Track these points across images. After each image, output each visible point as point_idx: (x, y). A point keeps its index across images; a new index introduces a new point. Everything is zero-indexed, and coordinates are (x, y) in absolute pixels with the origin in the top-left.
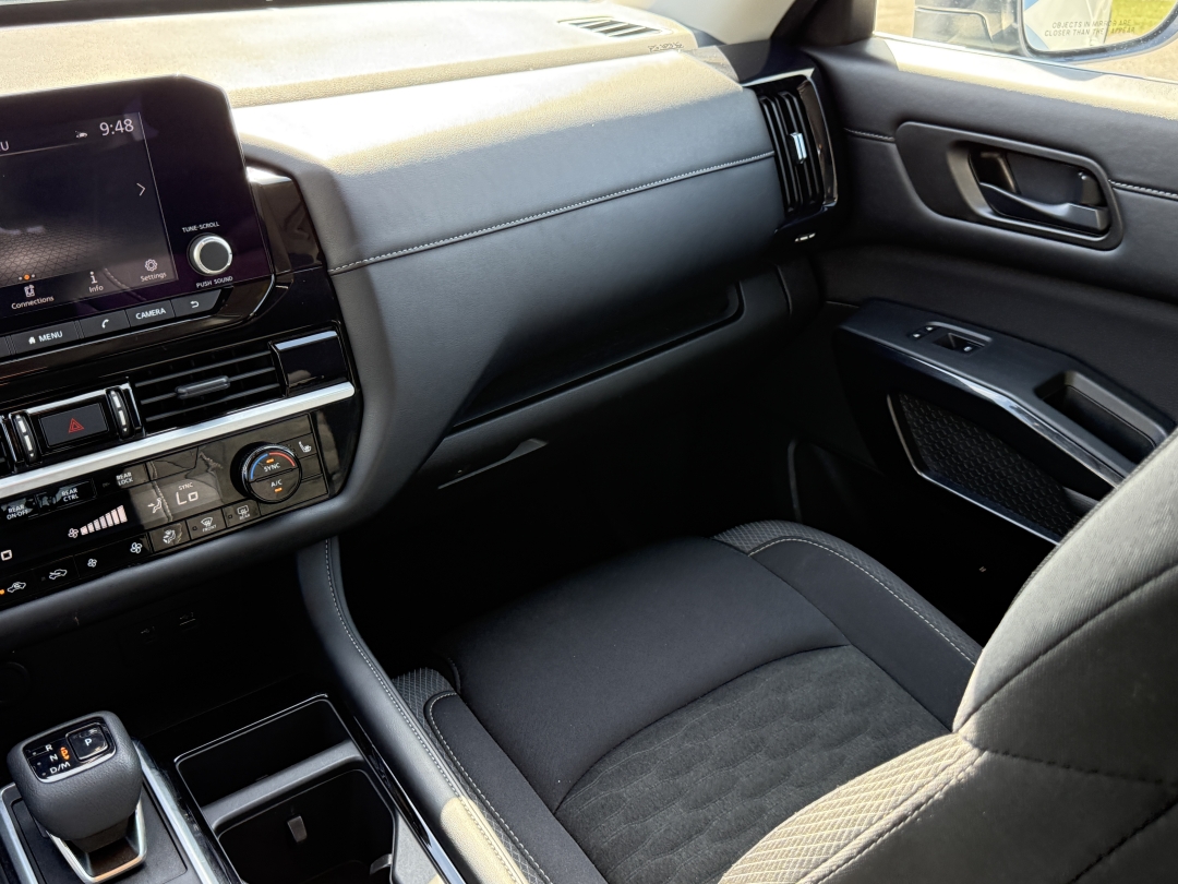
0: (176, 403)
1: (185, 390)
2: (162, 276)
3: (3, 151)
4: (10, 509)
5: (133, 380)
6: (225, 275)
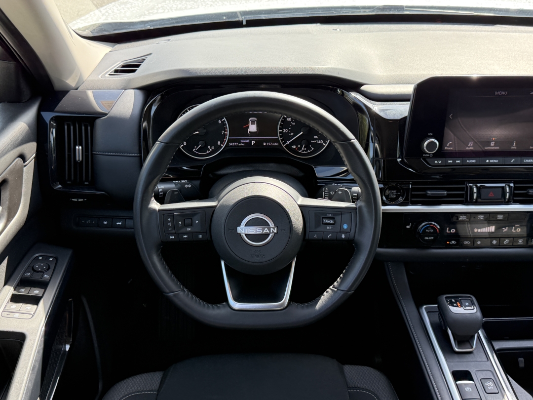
0: (526, 195)
1: (531, 192)
3: (504, 95)
4: (461, 217)
5: (515, 183)
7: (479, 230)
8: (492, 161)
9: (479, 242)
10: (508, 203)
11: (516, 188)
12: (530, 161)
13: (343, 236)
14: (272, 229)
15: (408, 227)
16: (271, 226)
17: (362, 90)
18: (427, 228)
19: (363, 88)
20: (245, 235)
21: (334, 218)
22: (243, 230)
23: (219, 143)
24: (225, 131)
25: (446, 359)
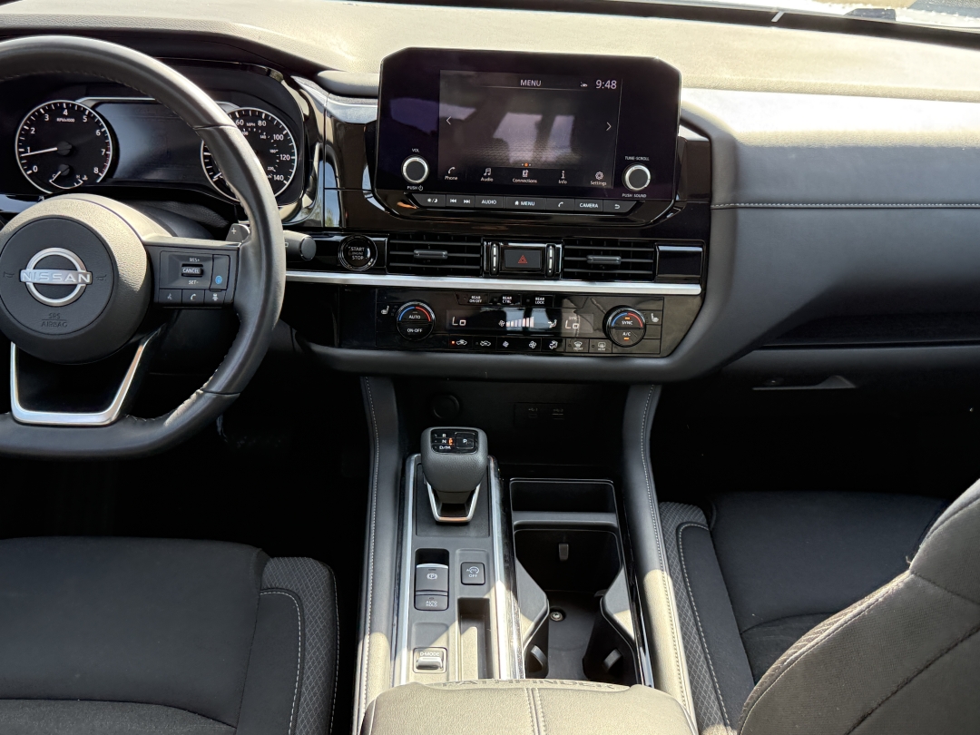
0: (585, 265)
1: (592, 258)
2: (604, 184)
3: (536, 87)
4: (473, 297)
5: (565, 243)
6: (640, 192)
7: (508, 326)
8: (525, 203)
9: (506, 344)
10: (555, 276)
11: (566, 252)
12: (590, 205)
13: (215, 297)
14: (80, 276)
15: (384, 312)
16: (79, 270)
17: (320, 78)
18: (410, 312)
19: (321, 74)
20: (34, 284)
21: (201, 266)
22: (30, 275)
23: (96, 170)
24: (107, 150)
25: (416, 532)
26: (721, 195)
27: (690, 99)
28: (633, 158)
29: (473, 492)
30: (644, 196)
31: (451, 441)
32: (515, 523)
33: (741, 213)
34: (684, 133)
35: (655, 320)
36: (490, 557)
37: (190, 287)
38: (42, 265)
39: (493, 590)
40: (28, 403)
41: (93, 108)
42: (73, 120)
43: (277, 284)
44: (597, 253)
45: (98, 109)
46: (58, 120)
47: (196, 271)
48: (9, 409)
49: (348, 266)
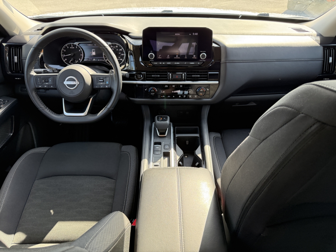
0: (191, 77)
1: (193, 76)
2: (195, 58)
3: (179, 35)
4: (166, 86)
5: (187, 72)
6: (204, 60)
7: (174, 92)
8: (177, 63)
9: (174, 97)
10: (184, 80)
11: (187, 75)
12: (192, 63)
13: (107, 87)
14: (77, 82)
15: (146, 90)
17: (129, 35)
18: (151, 90)
19: (129, 34)
20: (67, 85)
21: (103, 79)
22: (66, 83)
23: (80, 59)
24: (82, 54)
25: (154, 138)
26: (223, 60)
27: (215, 37)
28: (202, 52)
29: (167, 130)
30: (205, 60)
31: (161, 118)
32: (176, 136)
33: (227, 64)
34: (214, 45)
35: (208, 90)
36: (170, 143)
37: (101, 84)
38: (68, 80)
39: (171, 150)
40: (67, 111)
41: (78, 45)
42: (74, 48)
43: (120, 83)
44: (194, 74)
45: (79, 45)
46: (71, 48)
47: (102, 81)
48: (63, 113)
49: (137, 79)
